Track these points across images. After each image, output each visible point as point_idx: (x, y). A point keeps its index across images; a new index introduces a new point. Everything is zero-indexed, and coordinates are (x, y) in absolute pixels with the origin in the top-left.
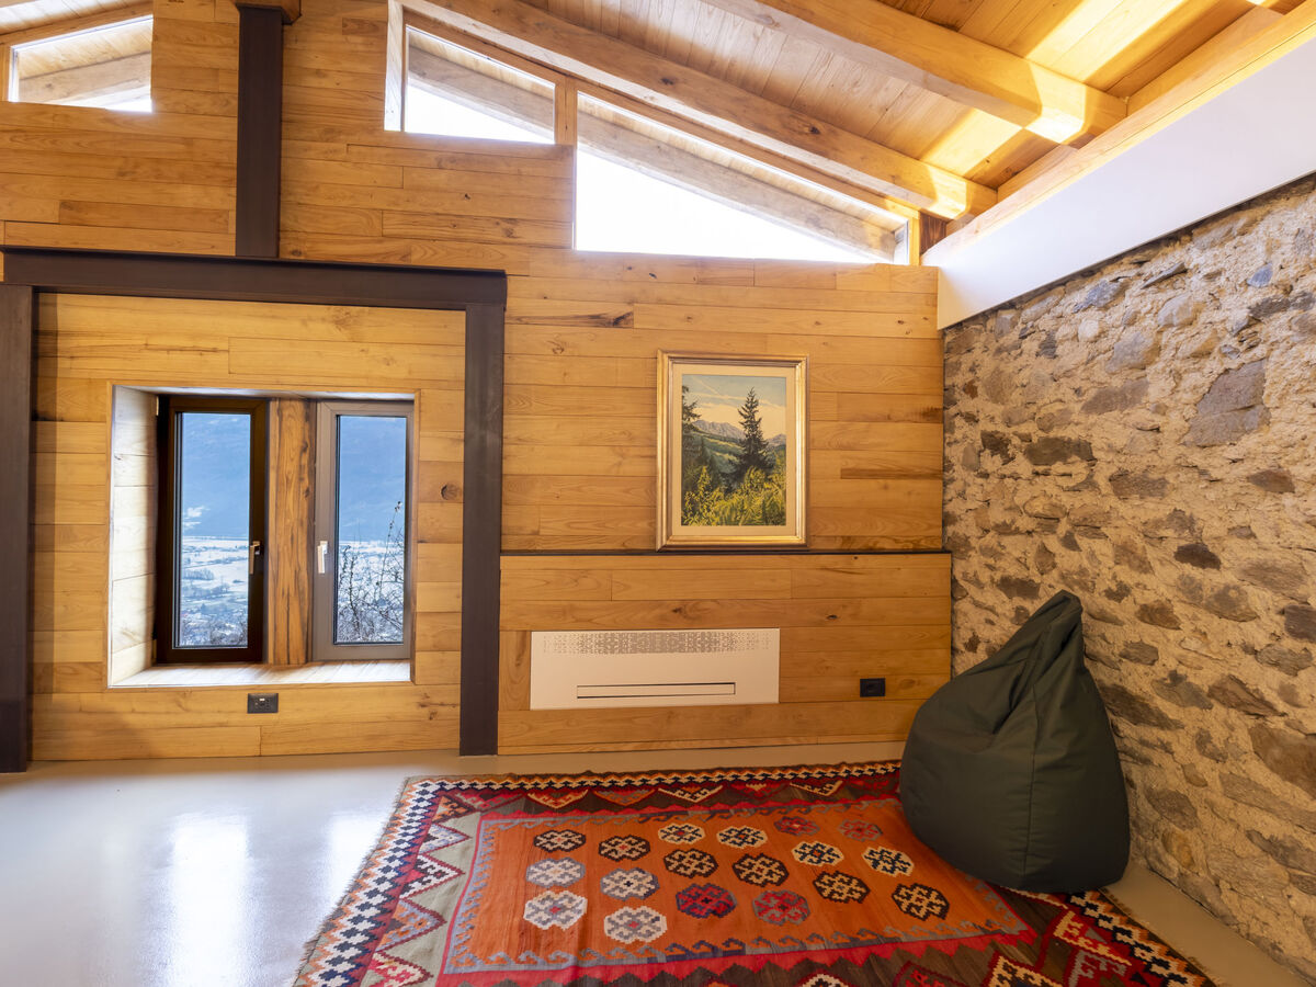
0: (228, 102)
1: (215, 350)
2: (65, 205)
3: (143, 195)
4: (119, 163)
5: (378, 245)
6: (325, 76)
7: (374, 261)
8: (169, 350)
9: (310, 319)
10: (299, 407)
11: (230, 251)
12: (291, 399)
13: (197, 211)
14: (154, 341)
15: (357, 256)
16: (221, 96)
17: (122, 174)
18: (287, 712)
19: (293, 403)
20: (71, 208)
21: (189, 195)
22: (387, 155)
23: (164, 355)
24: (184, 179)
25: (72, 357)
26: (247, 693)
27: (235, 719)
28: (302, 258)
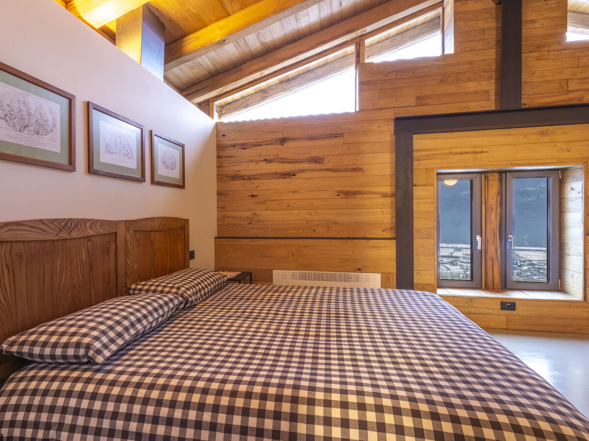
0: (489, 43)
1: (482, 152)
2: (418, 98)
3: (452, 89)
4: (440, 77)
5: (566, 96)
6: (536, 22)
7: (563, 103)
8: (461, 153)
9: (528, 134)
10: (497, 175)
11: (493, 108)
12: (492, 172)
13: (475, 92)
14: (454, 151)
15: (554, 102)
16: (486, 40)
17: (442, 81)
18: (520, 310)
19: (493, 174)
20: (420, 99)
21: (472, 86)
22: (570, 53)
23: (459, 156)
24: (469, 80)
25: (419, 160)
26: (500, 301)
27: (495, 312)
28: (527, 106)
